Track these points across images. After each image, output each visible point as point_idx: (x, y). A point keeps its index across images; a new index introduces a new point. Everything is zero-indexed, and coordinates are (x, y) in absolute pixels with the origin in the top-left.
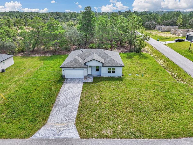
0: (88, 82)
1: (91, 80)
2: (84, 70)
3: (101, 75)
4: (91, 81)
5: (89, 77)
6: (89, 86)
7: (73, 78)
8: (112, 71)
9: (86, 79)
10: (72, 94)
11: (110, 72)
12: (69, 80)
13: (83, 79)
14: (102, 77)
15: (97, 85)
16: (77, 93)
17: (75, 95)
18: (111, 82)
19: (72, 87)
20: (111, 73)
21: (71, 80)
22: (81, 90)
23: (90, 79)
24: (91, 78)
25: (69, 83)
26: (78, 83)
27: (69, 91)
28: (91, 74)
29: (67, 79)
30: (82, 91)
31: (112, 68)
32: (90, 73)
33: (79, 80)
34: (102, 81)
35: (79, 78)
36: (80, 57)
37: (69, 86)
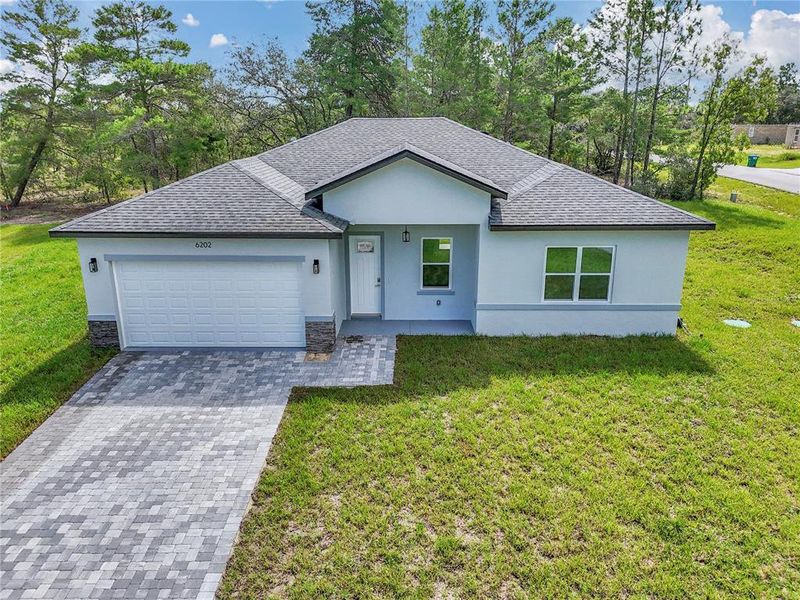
0: (347, 381)
1: (375, 360)
2: (301, 259)
3: (468, 324)
4: (381, 370)
5: (357, 339)
6: (358, 426)
7: (194, 351)
8: (578, 275)
9: (323, 357)
10: (114, 549)
11: (558, 287)
12: (149, 369)
13: (300, 357)
14: (481, 338)
15: (448, 418)
16: (185, 526)
17: (140, 576)
18: (590, 380)
19: (146, 442)
20: (571, 298)
21: (166, 363)
22: (250, 483)
23: (371, 354)
24: (377, 350)
25: (141, 390)
26: (235, 395)
27: (83, 500)
28: (378, 319)
29: (137, 354)
30: (260, 495)
31: (581, 243)
32: (365, 302)
33: (257, 364)
34: (494, 379)
35: (259, 352)
36: (277, 168)
37: (114, 430)
